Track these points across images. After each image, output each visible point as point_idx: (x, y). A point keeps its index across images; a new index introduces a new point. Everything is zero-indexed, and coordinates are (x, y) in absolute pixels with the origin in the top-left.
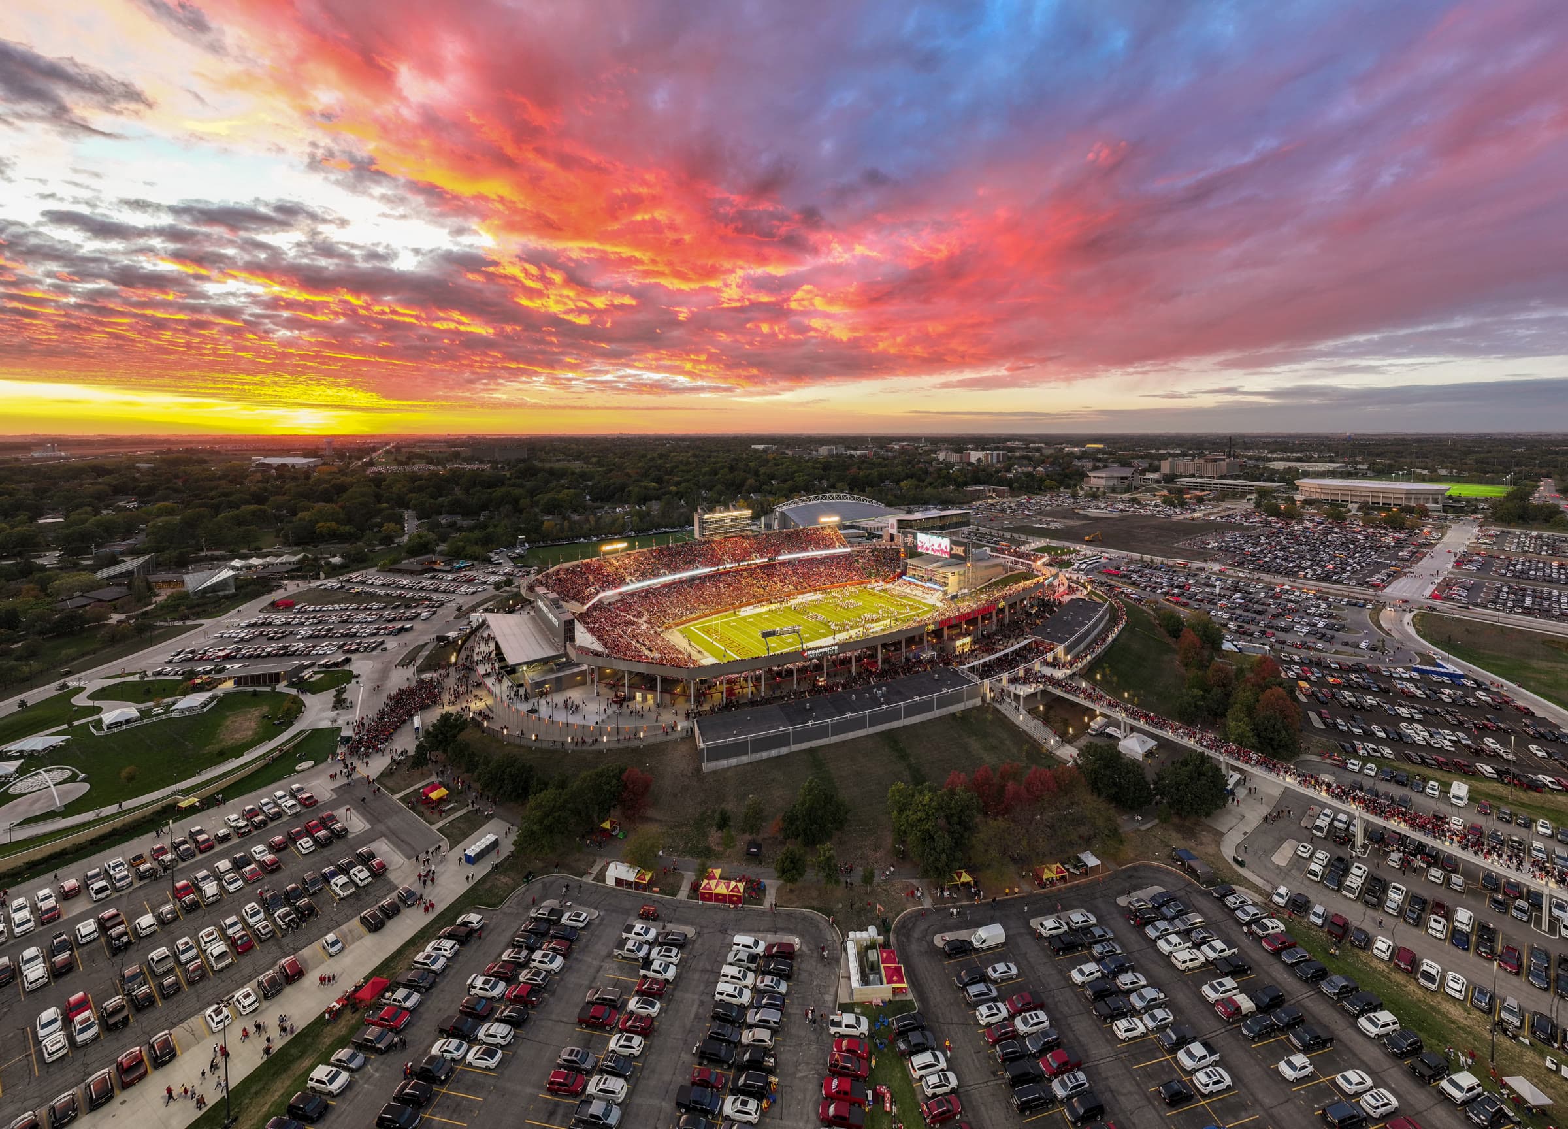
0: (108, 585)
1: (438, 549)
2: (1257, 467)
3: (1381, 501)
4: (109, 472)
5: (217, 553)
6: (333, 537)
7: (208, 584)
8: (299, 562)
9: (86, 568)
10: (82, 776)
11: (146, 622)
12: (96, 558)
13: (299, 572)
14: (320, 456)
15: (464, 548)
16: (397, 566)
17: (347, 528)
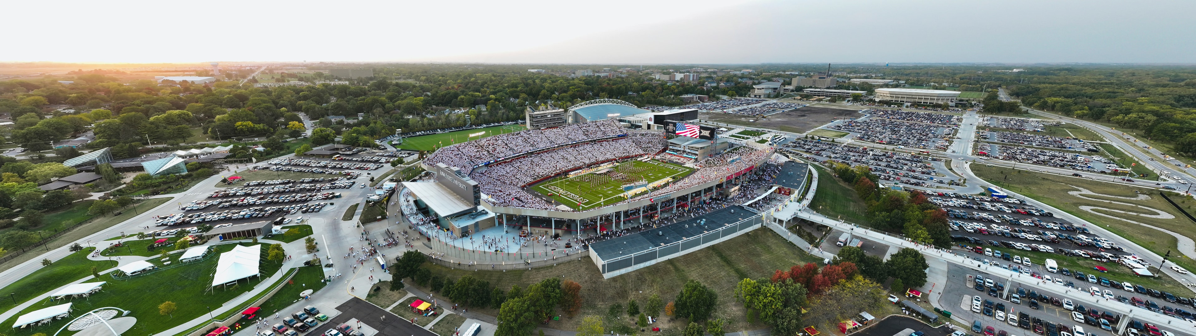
0: (79, 172)
1: (336, 139)
2: (845, 82)
3: (923, 101)
4: (37, 87)
5: (160, 146)
6: (252, 133)
7: (164, 168)
8: (231, 151)
9: (51, 160)
10: (126, 312)
11: (125, 197)
12: (58, 151)
13: (234, 158)
14: (212, 75)
15: (357, 138)
16: (309, 153)
17: (261, 125)
